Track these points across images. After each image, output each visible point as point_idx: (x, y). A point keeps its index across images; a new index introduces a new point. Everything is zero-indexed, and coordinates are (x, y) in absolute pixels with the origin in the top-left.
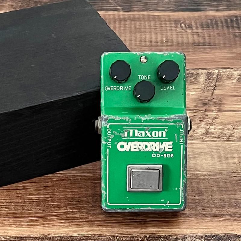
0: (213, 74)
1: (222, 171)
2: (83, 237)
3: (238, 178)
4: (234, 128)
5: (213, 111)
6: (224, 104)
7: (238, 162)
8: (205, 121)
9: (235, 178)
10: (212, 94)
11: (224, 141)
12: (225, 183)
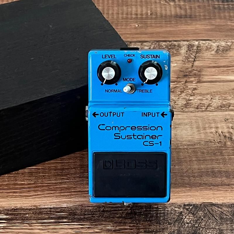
0: (193, 46)
1: (200, 141)
2: (72, 208)
3: (214, 148)
4: (212, 98)
5: (193, 82)
7: (215, 132)
8: (185, 93)
9: (212, 148)
10: (193, 66)
11: (202, 111)
12: (203, 153)
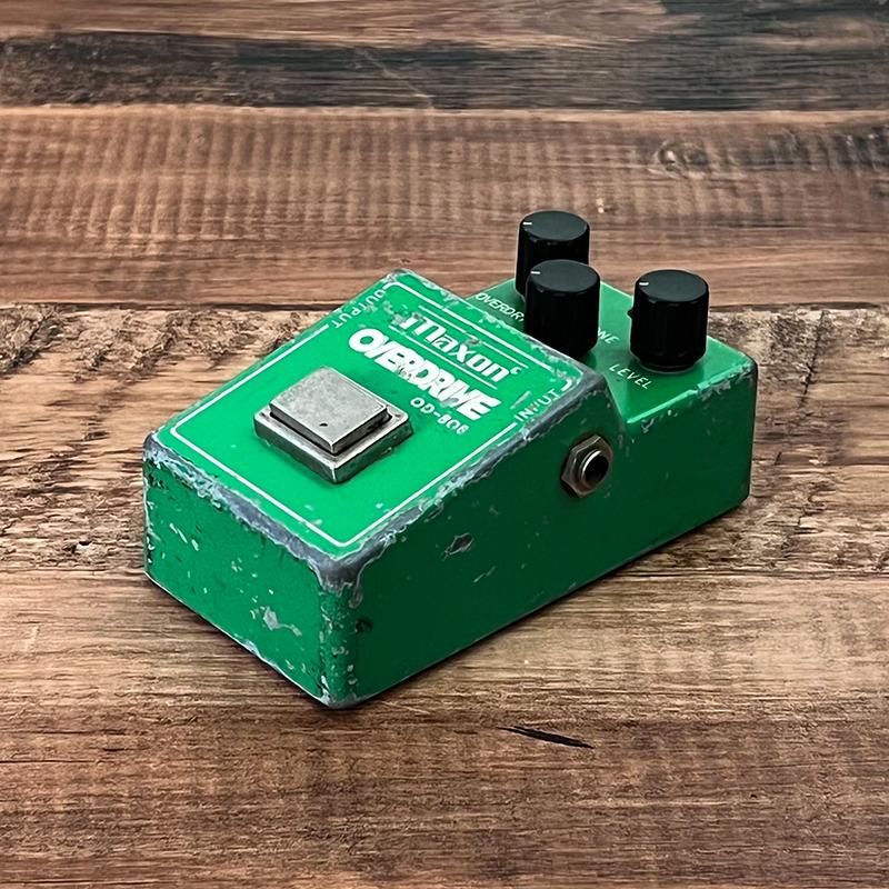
6: (853, 435)
